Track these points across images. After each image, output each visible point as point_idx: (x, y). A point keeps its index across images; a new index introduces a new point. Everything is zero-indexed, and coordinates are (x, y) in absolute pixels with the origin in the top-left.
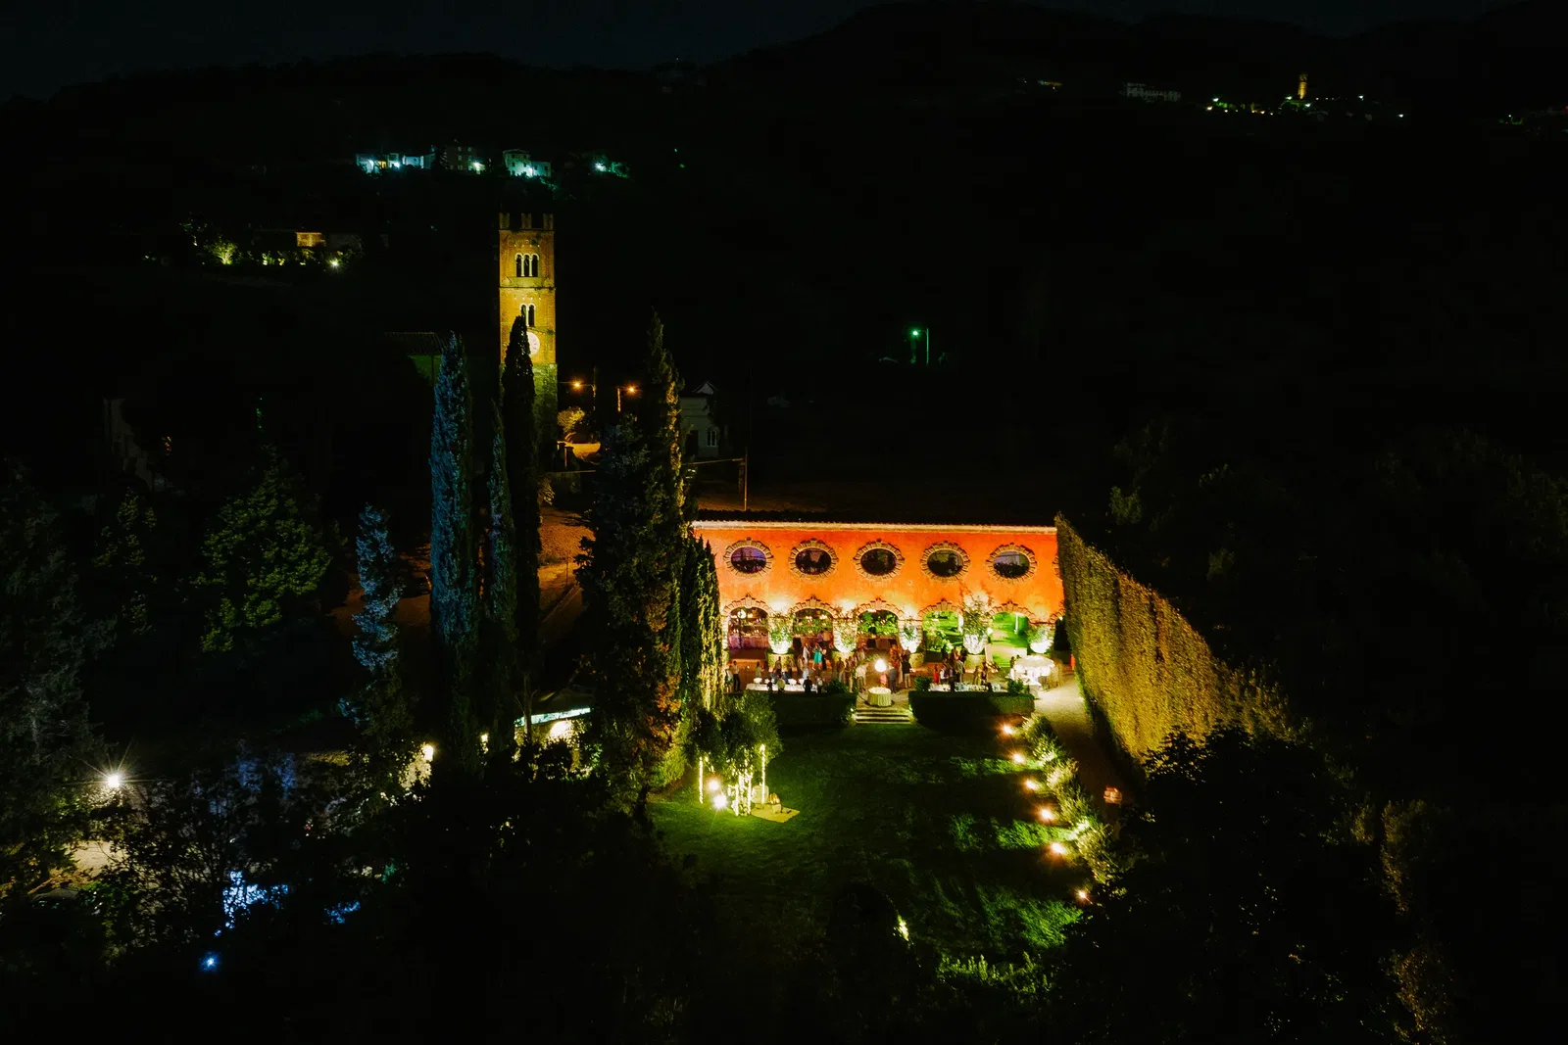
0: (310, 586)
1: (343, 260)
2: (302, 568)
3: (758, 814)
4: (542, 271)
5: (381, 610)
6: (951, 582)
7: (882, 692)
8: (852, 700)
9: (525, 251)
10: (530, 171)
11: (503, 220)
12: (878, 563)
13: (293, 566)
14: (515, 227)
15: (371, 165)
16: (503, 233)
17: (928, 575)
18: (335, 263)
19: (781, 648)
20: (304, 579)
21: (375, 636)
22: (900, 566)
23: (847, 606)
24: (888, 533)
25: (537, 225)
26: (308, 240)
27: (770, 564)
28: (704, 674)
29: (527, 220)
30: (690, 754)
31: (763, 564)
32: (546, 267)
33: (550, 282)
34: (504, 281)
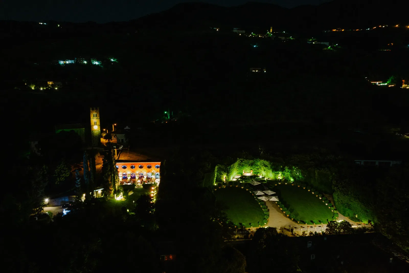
0: (68, 176)
1: (58, 88)
2: (67, 173)
3: (122, 200)
4: (97, 116)
5: (79, 181)
6: (150, 169)
7: (139, 184)
8: (135, 185)
9: (95, 113)
10: (97, 63)
11: (91, 109)
12: (141, 167)
13: (66, 173)
14: (93, 110)
15: (62, 62)
16: (91, 111)
17: (147, 168)
18: (56, 88)
19: (129, 178)
20: (67, 175)
21: (78, 184)
22: (144, 167)
23: (137, 172)
24: (142, 163)
25: (96, 109)
26: (50, 83)
27: (127, 168)
28: (116, 184)
29: (95, 109)
30: (114, 194)
31: (126, 167)
32: (98, 115)
33: (99, 118)
34: (91, 118)
